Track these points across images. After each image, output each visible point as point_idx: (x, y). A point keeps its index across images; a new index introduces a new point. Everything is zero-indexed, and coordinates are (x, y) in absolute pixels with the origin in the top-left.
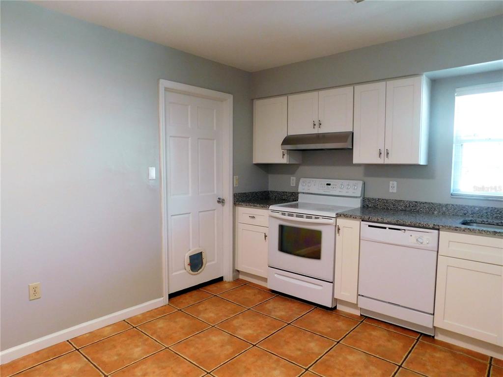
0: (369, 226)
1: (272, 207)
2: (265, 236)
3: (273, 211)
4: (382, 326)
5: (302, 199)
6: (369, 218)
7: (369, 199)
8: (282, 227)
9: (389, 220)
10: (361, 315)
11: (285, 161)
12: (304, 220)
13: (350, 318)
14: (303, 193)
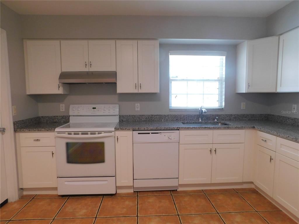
0: (139, 133)
1: (57, 130)
2: (53, 154)
3: (59, 132)
5: (72, 120)
6: (139, 128)
7: (123, 116)
8: (68, 144)
9: (152, 128)
10: (134, 191)
11: (61, 91)
12: (89, 136)
13: (127, 196)
14: (73, 116)
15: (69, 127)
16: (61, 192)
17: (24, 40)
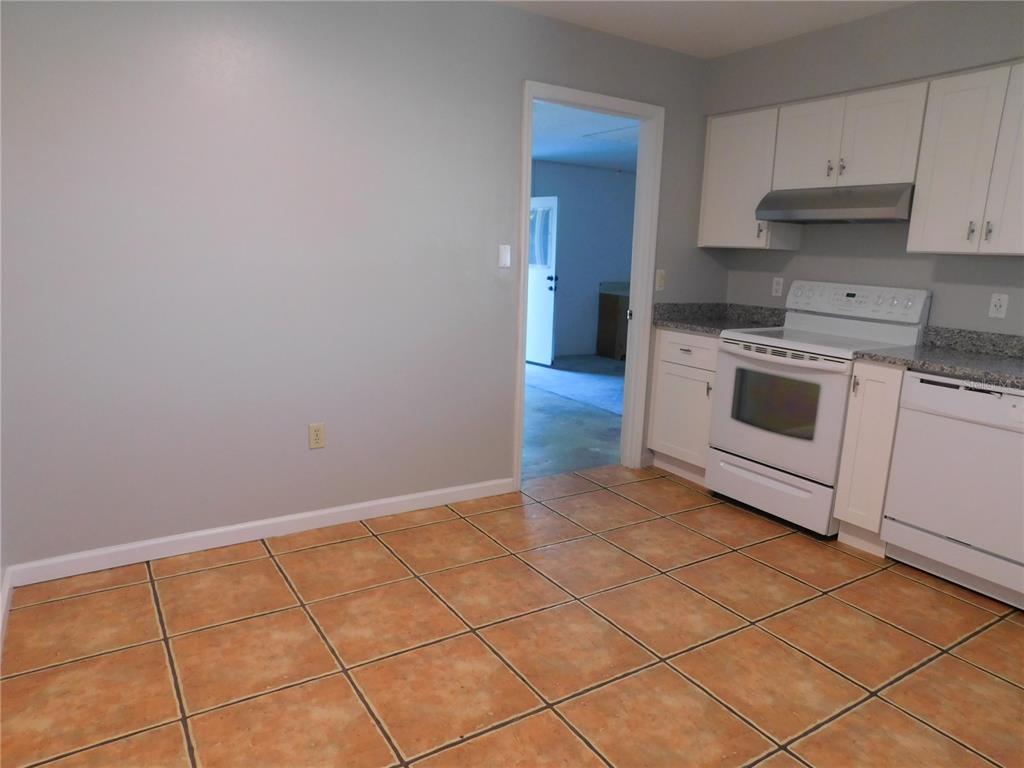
0: (922, 381)
1: (725, 333)
2: (709, 389)
3: (728, 341)
4: (929, 582)
5: (791, 321)
6: (924, 365)
7: (937, 331)
8: (742, 375)
9: (968, 371)
10: (887, 557)
11: (762, 243)
12: (788, 360)
13: (865, 559)
14: (796, 311)
15: (779, 335)
16: (711, 483)
17: (709, 118)
